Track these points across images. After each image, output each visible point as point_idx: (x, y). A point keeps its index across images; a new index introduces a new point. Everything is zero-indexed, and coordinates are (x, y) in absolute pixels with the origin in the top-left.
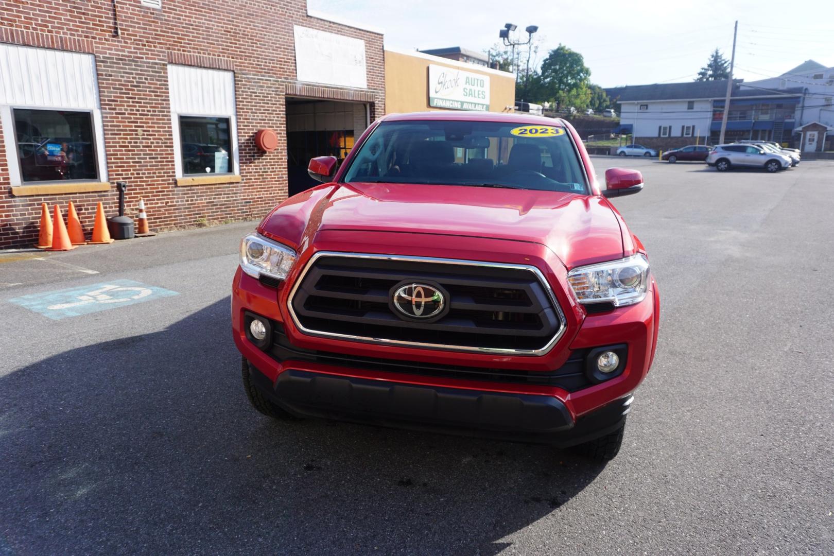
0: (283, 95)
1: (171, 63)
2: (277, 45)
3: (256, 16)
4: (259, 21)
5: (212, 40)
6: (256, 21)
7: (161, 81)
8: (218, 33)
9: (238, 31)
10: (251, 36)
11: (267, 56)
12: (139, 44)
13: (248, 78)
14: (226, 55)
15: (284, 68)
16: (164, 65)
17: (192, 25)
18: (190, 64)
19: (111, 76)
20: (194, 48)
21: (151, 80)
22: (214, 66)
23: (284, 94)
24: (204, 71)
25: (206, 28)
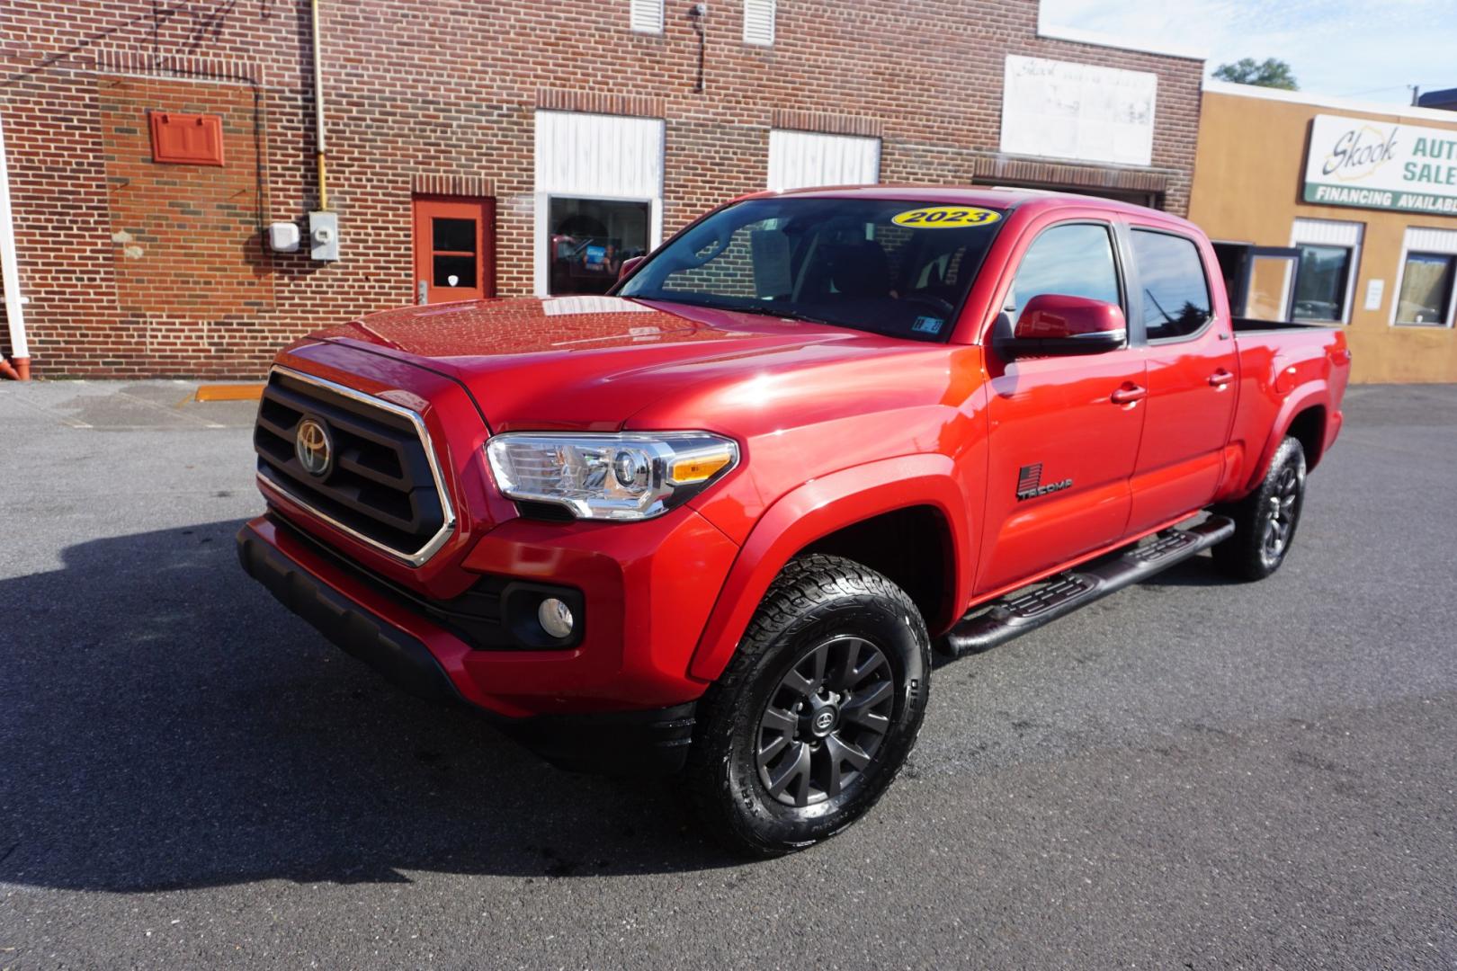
0: (968, 178)
1: (777, 127)
2: (969, 92)
3: (936, 44)
4: (940, 53)
5: (850, 89)
6: (934, 52)
7: (757, 155)
8: (861, 77)
9: (898, 72)
10: (921, 78)
11: (947, 111)
12: (730, 102)
13: (905, 149)
14: (870, 112)
15: (976, 131)
16: (766, 131)
17: (819, 67)
18: (807, 127)
19: (684, 149)
20: (817, 103)
21: (742, 154)
22: (848, 131)
23: (971, 175)
24: (830, 139)
25: (843, 70)
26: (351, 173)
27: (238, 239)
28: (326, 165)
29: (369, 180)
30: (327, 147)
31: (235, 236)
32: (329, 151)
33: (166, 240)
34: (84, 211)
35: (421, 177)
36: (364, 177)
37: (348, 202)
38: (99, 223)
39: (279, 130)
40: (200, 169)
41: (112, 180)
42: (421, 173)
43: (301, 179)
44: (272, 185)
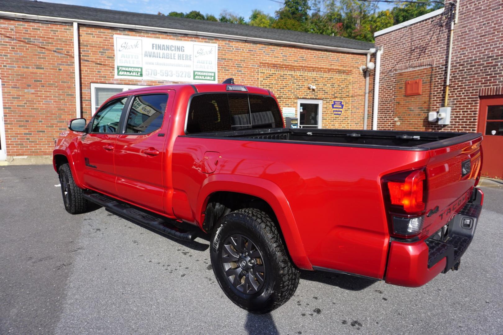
26: (457, 91)
27: (423, 118)
28: (449, 90)
29: (463, 93)
30: (450, 83)
31: (421, 117)
32: (450, 85)
33: (405, 119)
34: (390, 112)
35: (483, 89)
36: (462, 92)
37: (455, 103)
38: (392, 115)
39: (437, 80)
40: (415, 96)
41: (396, 103)
42: (483, 87)
43: (441, 96)
44: (433, 99)
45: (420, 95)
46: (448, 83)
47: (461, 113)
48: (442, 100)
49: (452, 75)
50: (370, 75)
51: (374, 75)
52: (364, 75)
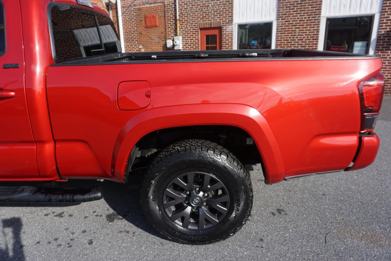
26: (185, 24)
27: (161, 45)
28: (179, 23)
30: (179, 18)
31: (160, 44)
32: (179, 19)
33: (148, 47)
34: (135, 41)
35: (201, 23)
36: (188, 25)
37: (184, 33)
38: (137, 44)
39: (169, 15)
40: (154, 28)
41: (139, 33)
42: (201, 22)
43: (173, 28)
44: (168, 30)
45: (157, 27)
46: (178, 18)
47: (189, 40)
48: (175, 31)
49: (180, 12)
50: (112, 9)
51: (116, 9)
52: (107, 8)
